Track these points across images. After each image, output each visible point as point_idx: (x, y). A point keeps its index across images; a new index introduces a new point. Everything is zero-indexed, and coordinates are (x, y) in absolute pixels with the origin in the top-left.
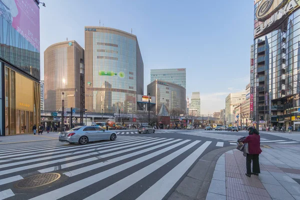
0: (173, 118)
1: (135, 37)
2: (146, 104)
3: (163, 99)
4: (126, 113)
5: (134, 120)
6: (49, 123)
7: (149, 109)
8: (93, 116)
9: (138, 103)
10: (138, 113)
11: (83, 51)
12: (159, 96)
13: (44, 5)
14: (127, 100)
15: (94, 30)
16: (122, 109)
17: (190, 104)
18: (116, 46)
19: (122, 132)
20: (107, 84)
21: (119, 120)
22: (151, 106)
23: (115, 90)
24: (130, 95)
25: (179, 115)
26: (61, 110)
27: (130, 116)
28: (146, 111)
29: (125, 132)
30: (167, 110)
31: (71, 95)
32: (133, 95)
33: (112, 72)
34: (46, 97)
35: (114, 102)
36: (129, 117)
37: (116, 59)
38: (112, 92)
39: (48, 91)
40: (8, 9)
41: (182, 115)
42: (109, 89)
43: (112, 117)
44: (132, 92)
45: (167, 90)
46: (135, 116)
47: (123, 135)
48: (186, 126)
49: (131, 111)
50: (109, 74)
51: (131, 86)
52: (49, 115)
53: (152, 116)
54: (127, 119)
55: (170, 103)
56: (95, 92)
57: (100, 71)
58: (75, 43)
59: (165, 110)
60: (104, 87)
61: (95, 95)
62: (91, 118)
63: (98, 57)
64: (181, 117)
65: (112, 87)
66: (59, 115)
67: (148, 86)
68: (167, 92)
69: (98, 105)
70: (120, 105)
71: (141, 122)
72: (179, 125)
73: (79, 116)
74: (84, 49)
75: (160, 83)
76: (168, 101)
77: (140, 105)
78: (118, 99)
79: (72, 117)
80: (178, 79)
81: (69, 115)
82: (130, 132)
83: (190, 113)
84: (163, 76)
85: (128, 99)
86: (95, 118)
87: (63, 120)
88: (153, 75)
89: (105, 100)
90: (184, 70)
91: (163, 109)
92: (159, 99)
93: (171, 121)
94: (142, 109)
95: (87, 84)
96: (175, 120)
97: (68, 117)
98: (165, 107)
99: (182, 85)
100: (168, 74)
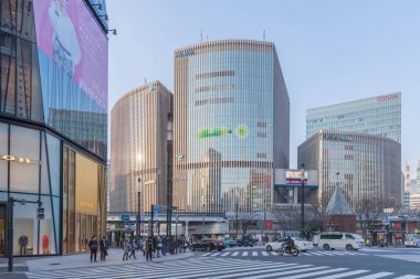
0: (364, 218)
1: (271, 47)
2: (296, 189)
3: (338, 173)
4: (249, 210)
5: (267, 224)
6: (118, 234)
7: (302, 199)
8: (187, 220)
9: (276, 187)
10: (277, 210)
11: (172, 96)
12: (326, 168)
13: (115, 33)
14: (252, 184)
15: (190, 52)
16: (243, 203)
17: (414, 181)
18: (232, 73)
19: (242, 251)
20: (213, 153)
21: (236, 224)
22: (307, 191)
23: (228, 164)
24: (259, 170)
25: (381, 211)
26: (135, 209)
27: (260, 216)
28: (296, 204)
29: (250, 252)
30: (348, 199)
31: (150, 182)
32: (265, 170)
33: (223, 128)
34: (113, 188)
35: (225, 189)
36: (256, 218)
37: (232, 100)
38: (224, 170)
39: (116, 178)
40: (69, 54)
41: (390, 210)
42: (217, 163)
43: (222, 219)
44: (264, 165)
45: (348, 152)
46: (270, 216)
47: (244, 258)
48: (404, 238)
49: (262, 205)
50: (217, 134)
51: (261, 151)
52: (117, 219)
53: (310, 216)
54: (252, 224)
55: (355, 182)
56: (190, 173)
57: (201, 130)
58: (159, 84)
59: (343, 199)
60: (206, 160)
61: (189, 178)
62: (184, 223)
63: (197, 103)
64: (387, 215)
65: (223, 159)
66: (133, 219)
67: (300, 148)
68: (348, 157)
69: (196, 198)
70: (237, 194)
71: (284, 229)
72: (381, 236)
73: (165, 219)
74: (173, 92)
75: (329, 137)
76: (349, 177)
77: (281, 192)
78: (235, 182)
79: (153, 222)
80: (378, 123)
81: (147, 219)
82: (259, 251)
83: (412, 205)
84: (336, 119)
85: (255, 180)
86: (191, 223)
87: (138, 228)
88: (311, 122)
89: (209, 187)
90: (396, 96)
91: (338, 198)
92: (326, 176)
93: (358, 225)
94: (285, 201)
95: (177, 158)
96: (369, 222)
97: (146, 222)
98: (344, 193)
99: (389, 136)
100: (350, 114)
